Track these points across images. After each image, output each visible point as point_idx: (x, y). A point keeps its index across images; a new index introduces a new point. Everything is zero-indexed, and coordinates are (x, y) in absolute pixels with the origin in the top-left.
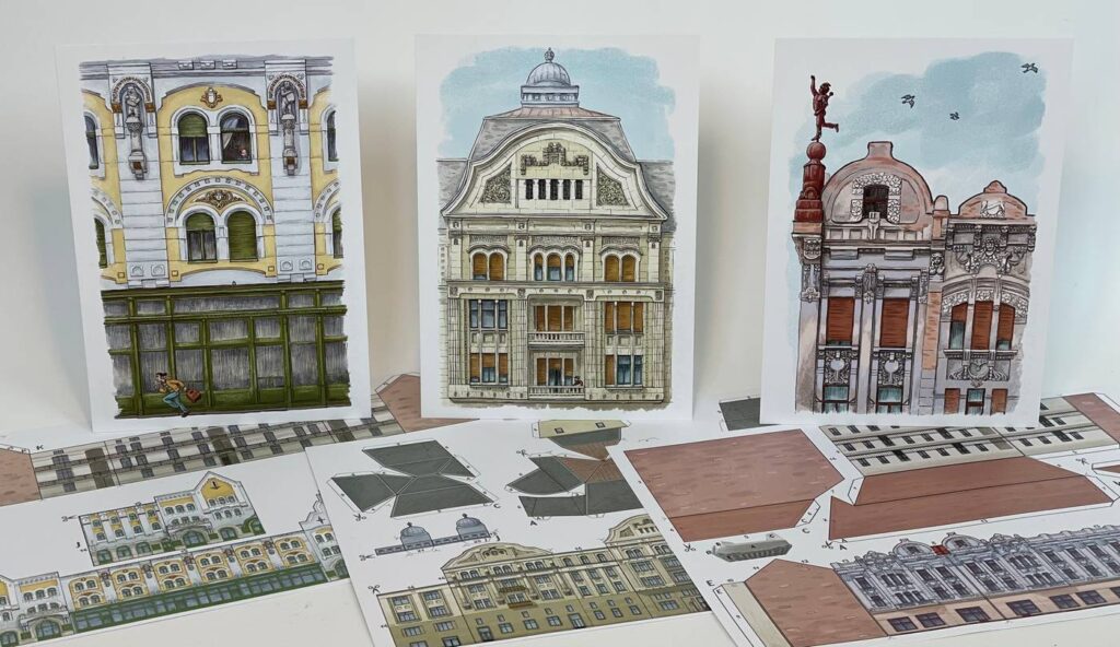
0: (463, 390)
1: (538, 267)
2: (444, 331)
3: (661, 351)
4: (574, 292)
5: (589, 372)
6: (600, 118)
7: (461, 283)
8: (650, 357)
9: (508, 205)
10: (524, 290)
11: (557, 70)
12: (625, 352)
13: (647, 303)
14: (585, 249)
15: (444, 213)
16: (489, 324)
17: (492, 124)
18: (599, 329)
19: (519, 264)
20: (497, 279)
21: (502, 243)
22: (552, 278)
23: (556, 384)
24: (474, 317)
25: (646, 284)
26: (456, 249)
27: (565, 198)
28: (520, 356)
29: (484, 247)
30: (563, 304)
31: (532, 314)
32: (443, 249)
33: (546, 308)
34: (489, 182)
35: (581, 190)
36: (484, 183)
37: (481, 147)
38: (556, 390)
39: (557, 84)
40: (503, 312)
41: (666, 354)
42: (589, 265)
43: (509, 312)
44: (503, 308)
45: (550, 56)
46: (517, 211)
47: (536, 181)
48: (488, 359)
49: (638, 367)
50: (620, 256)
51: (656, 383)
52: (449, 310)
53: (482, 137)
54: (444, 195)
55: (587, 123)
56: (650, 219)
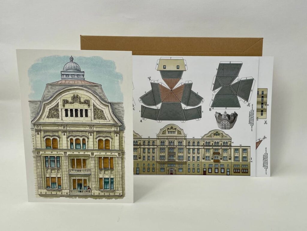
0: (44, 191)
1: (72, 144)
2: (35, 168)
3: (121, 176)
4: (86, 153)
5: (93, 184)
6: (93, 85)
7: (41, 150)
8: (116, 179)
9: (58, 119)
10: (66, 153)
11: (75, 65)
12: (107, 177)
13: (115, 158)
14: (90, 137)
15: (33, 122)
16: (53, 166)
17: (50, 87)
18: (96, 167)
19: (64, 142)
20: (55, 148)
21: (57, 134)
22: (77, 148)
23: (80, 189)
24: (47, 163)
25: (115, 150)
26: (39, 136)
27: (81, 116)
28: (66, 178)
29: (49, 136)
30: (82, 158)
31: (70, 162)
32: (33, 136)
33: (75, 159)
34: (50, 110)
35: (87, 113)
36: (48, 111)
37: (46, 96)
38: (80, 191)
39: (75, 71)
40: (58, 161)
41: (123, 177)
42: (92, 143)
43: (61, 161)
45: (72, 59)
46: (62, 121)
47: (69, 110)
48: (53, 180)
49: (112, 183)
50: (104, 139)
51: (119, 189)
52: (37, 160)
53: (46, 92)
54: (33, 115)
55: (88, 87)
56: (115, 125)
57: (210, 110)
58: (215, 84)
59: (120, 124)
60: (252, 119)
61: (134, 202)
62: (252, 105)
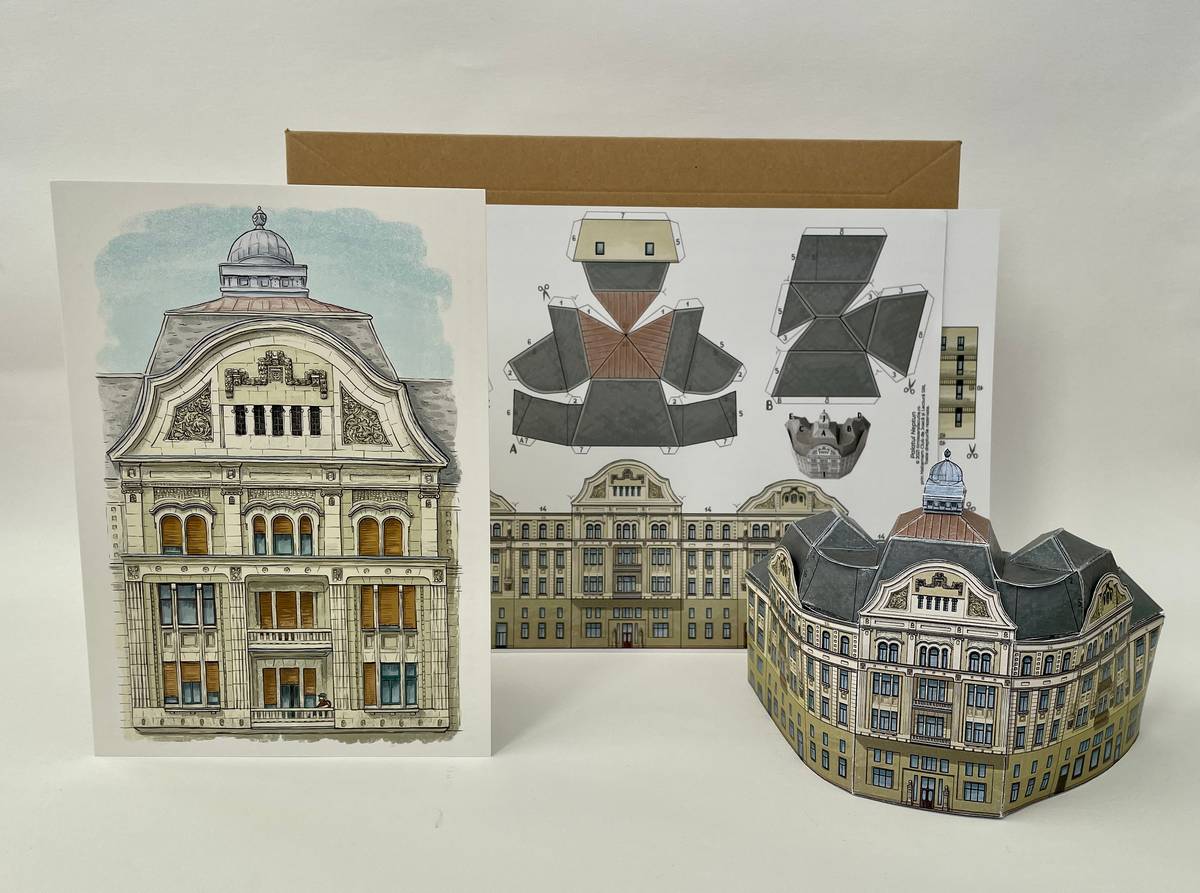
0: (154, 715)
1: (259, 535)
2: (122, 630)
3: (443, 656)
4: (314, 571)
5: (340, 687)
6: (341, 315)
7: (144, 558)
8: (427, 665)
9: (209, 444)
10: (239, 569)
11: (272, 241)
12: (391, 658)
13: (422, 586)
14: (328, 509)
15: (114, 456)
16: (189, 619)
17: (178, 321)
18: (352, 624)
19: (230, 531)
20: (197, 553)
21: (203, 501)
22: (280, 550)
23: (292, 706)
24: (165, 608)
25: (421, 559)
26: (134, 508)
27: (294, 433)
28: (237, 665)
29: (176, 506)
30: (298, 590)
31: (253, 603)
32: (114, 509)
33: (273, 594)
34: (178, 408)
35: (318, 421)
36: (171, 411)
37: (165, 356)
38: (292, 715)
39: (274, 262)
40: (209, 602)
41: (450, 660)
42: (334, 532)
43: (217, 601)
44: (209, 596)
45: (260, 219)
46: (223, 452)
47: (250, 408)
48: (189, 671)
49: (411, 680)
50: (381, 518)
51: (438, 704)
52: (127, 599)
53: (163, 342)
54: (112, 429)
55: (322, 322)
56: (422, 465)
57: (768, 408)
58: (786, 313)
59: (440, 461)
60: (923, 441)
61: (492, 755)
62: (924, 387)
